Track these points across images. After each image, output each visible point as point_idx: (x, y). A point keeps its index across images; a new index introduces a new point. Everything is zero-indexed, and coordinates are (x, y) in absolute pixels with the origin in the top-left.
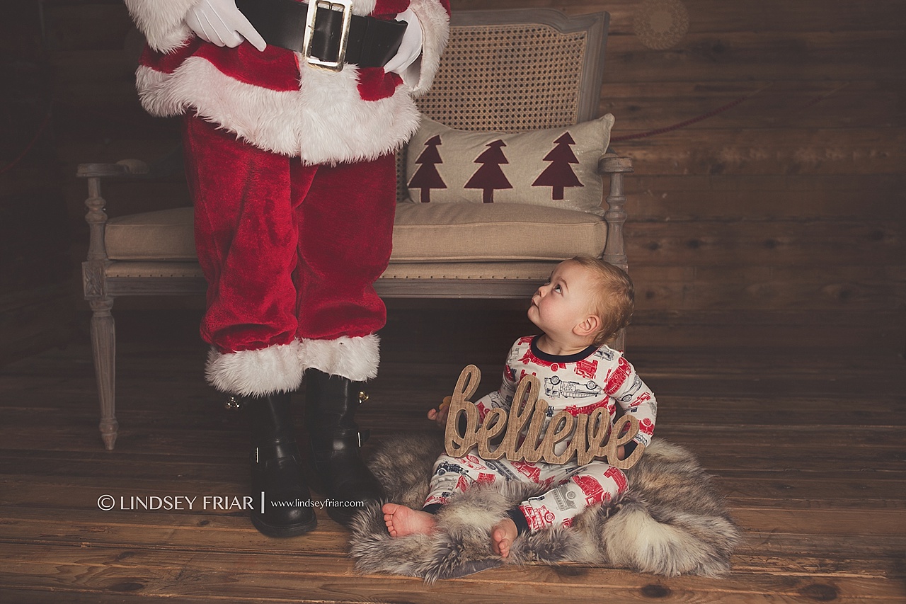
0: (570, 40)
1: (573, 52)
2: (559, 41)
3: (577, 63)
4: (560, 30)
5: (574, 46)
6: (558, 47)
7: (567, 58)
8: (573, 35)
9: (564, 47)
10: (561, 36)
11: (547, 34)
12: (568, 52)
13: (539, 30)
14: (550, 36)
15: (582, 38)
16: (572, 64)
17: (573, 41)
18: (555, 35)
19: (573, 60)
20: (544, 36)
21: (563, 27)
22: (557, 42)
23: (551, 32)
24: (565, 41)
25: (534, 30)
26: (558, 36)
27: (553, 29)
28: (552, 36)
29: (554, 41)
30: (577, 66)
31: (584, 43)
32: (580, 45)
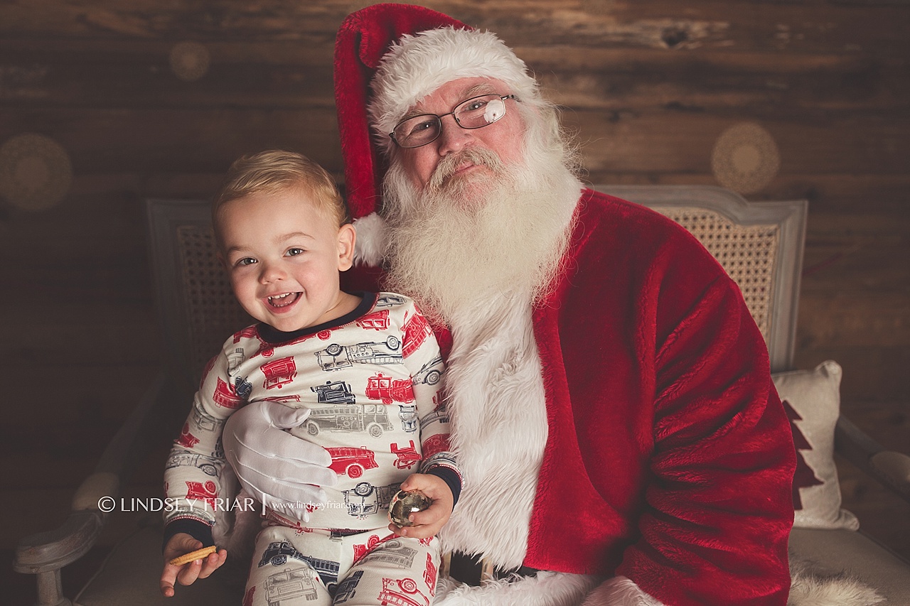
0: (752, 237)
1: (758, 254)
2: (735, 237)
3: (765, 271)
4: (735, 221)
5: (759, 245)
6: (734, 246)
7: (749, 263)
8: (755, 228)
9: (743, 245)
10: (739, 230)
11: (716, 225)
12: (750, 254)
13: (704, 218)
14: (720, 227)
15: (770, 235)
16: (756, 272)
17: (756, 238)
18: (728, 227)
19: (758, 267)
20: (711, 227)
21: (740, 216)
22: (731, 238)
23: (722, 223)
24: (744, 237)
25: (695, 219)
26: (732, 229)
27: (724, 218)
28: (724, 229)
29: (727, 237)
30: (764, 276)
31: (773, 243)
32: (768, 244)
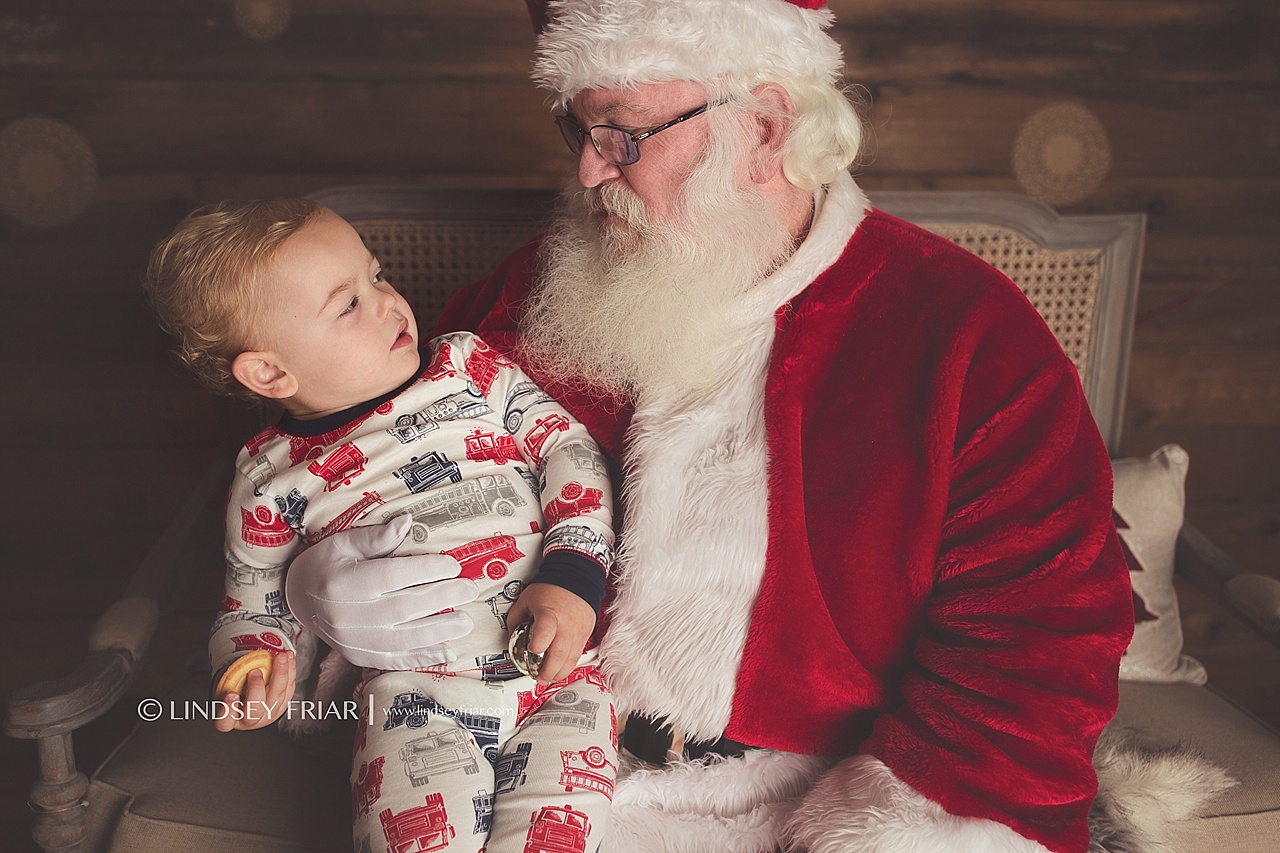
0: (1064, 266)
1: (1073, 291)
2: (1040, 266)
3: (1082, 316)
4: (1041, 243)
5: (1075, 278)
6: (1039, 279)
7: (1059, 304)
8: (1070, 254)
9: (1051, 279)
10: (1046, 256)
11: (1013, 249)
12: (1061, 291)
13: (996, 239)
14: (1019, 252)
15: (1090, 264)
16: (1070, 317)
17: (1070, 268)
18: (1030, 253)
19: (1072, 310)
20: (1006, 252)
21: (1048, 236)
22: (1034, 268)
23: (1021, 246)
24: (1052, 266)
25: (983, 240)
26: (1036, 255)
27: (1026, 240)
28: (1024, 255)
29: (1029, 266)
30: (1081, 322)
31: (1095, 275)
32: (1088, 277)
